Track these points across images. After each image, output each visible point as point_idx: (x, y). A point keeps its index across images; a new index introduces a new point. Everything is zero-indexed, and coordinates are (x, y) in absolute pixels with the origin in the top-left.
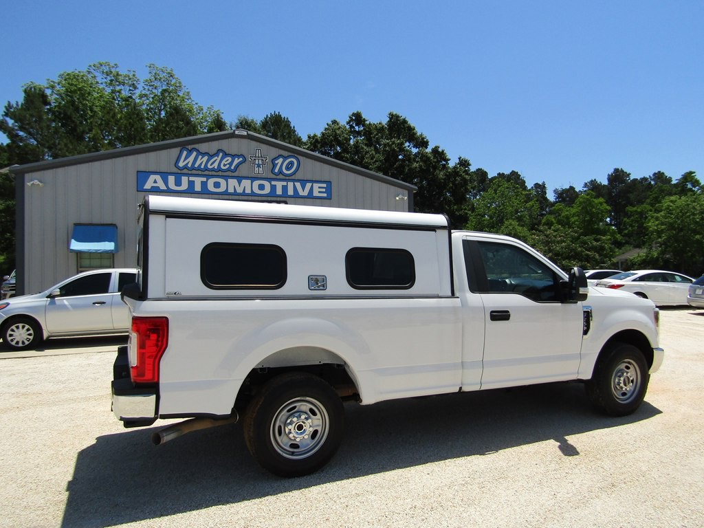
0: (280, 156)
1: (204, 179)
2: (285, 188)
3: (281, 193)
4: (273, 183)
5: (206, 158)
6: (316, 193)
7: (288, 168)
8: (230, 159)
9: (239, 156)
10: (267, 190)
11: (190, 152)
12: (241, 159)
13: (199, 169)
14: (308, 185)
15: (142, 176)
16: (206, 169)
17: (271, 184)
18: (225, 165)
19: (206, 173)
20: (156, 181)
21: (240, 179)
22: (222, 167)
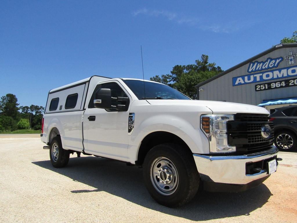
1: (261, 74)
5: (262, 64)
8: (274, 61)
9: (278, 58)
11: (254, 64)
12: (280, 59)
13: (258, 70)
15: (235, 79)
18: (271, 65)
19: (262, 71)
20: (240, 80)
21: (280, 70)
22: (270, 66)
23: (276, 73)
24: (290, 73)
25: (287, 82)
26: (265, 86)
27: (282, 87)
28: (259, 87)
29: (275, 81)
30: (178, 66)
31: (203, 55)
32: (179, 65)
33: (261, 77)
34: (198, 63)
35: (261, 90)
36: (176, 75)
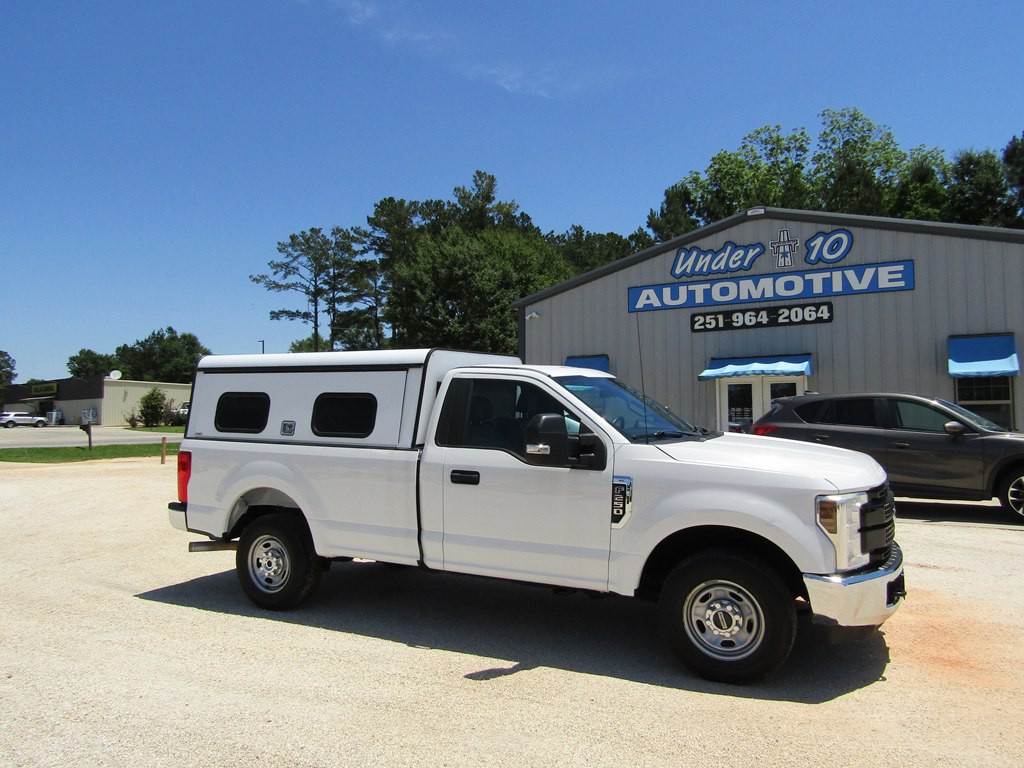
0: (819, 234)
1: (707, 286)
2: (827, 283)
3: (821, 291)
4: (808, 277)
5: (710, 256)
6: (883, 283)
7: (832, 251)
8: (742, 252)
9: (753, 246)
10: (799, 289)
11: (689, 253)
12: (758, 250)
13: (700, 273)
14: (869, 273)
15: (634, 292)
16: (710, 271)
17: (804, 278)
18: (734, 262)
19: (709, 277)
20: (648, 297)
21: (756, 279)
22: (731, 266)
23: (747, 285)
24: (782, 291)
25: (773, 312)
26: (717, 320)
27: (759, 325)
28: (702, 320)
29: (743, 306)
30: (391, 200)
31: (478, 173)
32: (397, 199)
33: (707, 293)
34: (463, 197)
35: (706, 330)
36: (388, 231)
